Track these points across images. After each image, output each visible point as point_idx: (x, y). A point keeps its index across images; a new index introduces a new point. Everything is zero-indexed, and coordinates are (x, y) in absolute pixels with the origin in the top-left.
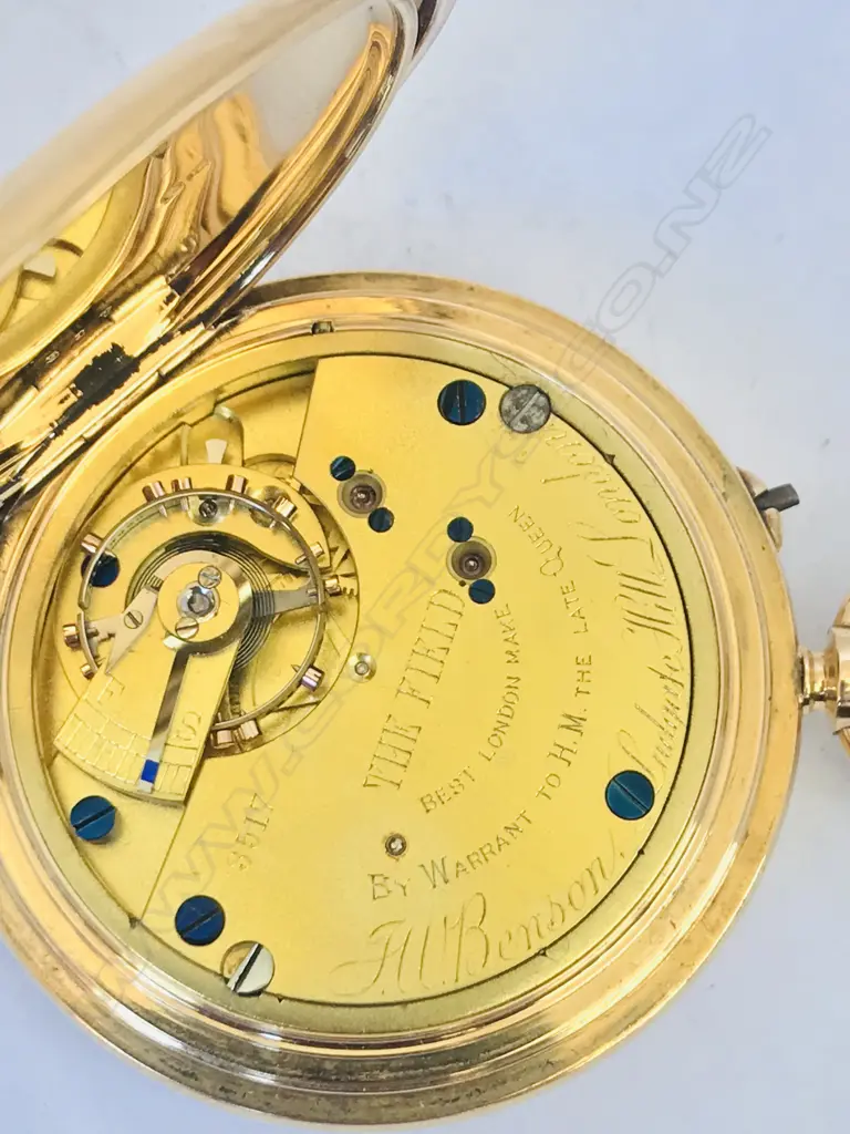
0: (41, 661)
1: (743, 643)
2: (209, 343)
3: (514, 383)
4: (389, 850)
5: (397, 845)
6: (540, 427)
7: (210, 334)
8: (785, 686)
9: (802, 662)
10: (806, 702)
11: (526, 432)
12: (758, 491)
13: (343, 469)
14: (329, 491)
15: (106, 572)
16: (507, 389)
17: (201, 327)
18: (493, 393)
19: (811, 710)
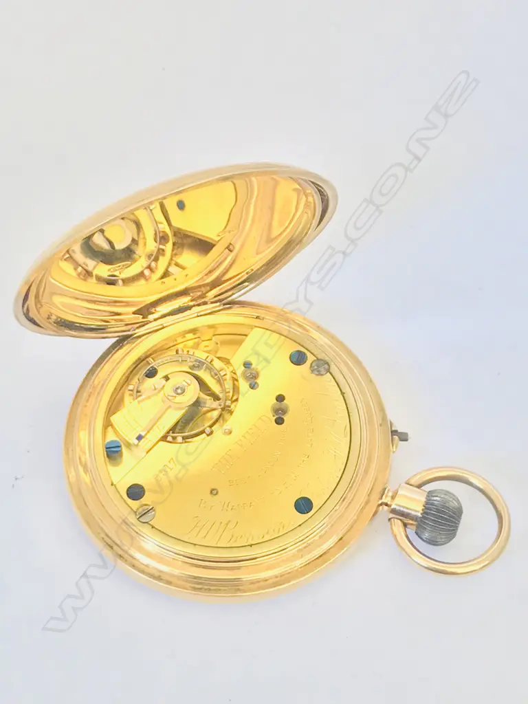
0: (113, 398)
1: (366, 472)
2: (219, 311)
3: (320, 357)
4: (211, 492)
5: (215, 492)
6: (322, 375)
7: (221, 308)
8: (375, 496)
9: (385, 489)
10: (381, 504)
11: (317, 375)
12: (393, 429)
13: (247, 365)
14: (240, 370)
15: (152, 373)
16: (316, 359)
17: (218, 304)
18: (310, 358)
19: (383, 508)
